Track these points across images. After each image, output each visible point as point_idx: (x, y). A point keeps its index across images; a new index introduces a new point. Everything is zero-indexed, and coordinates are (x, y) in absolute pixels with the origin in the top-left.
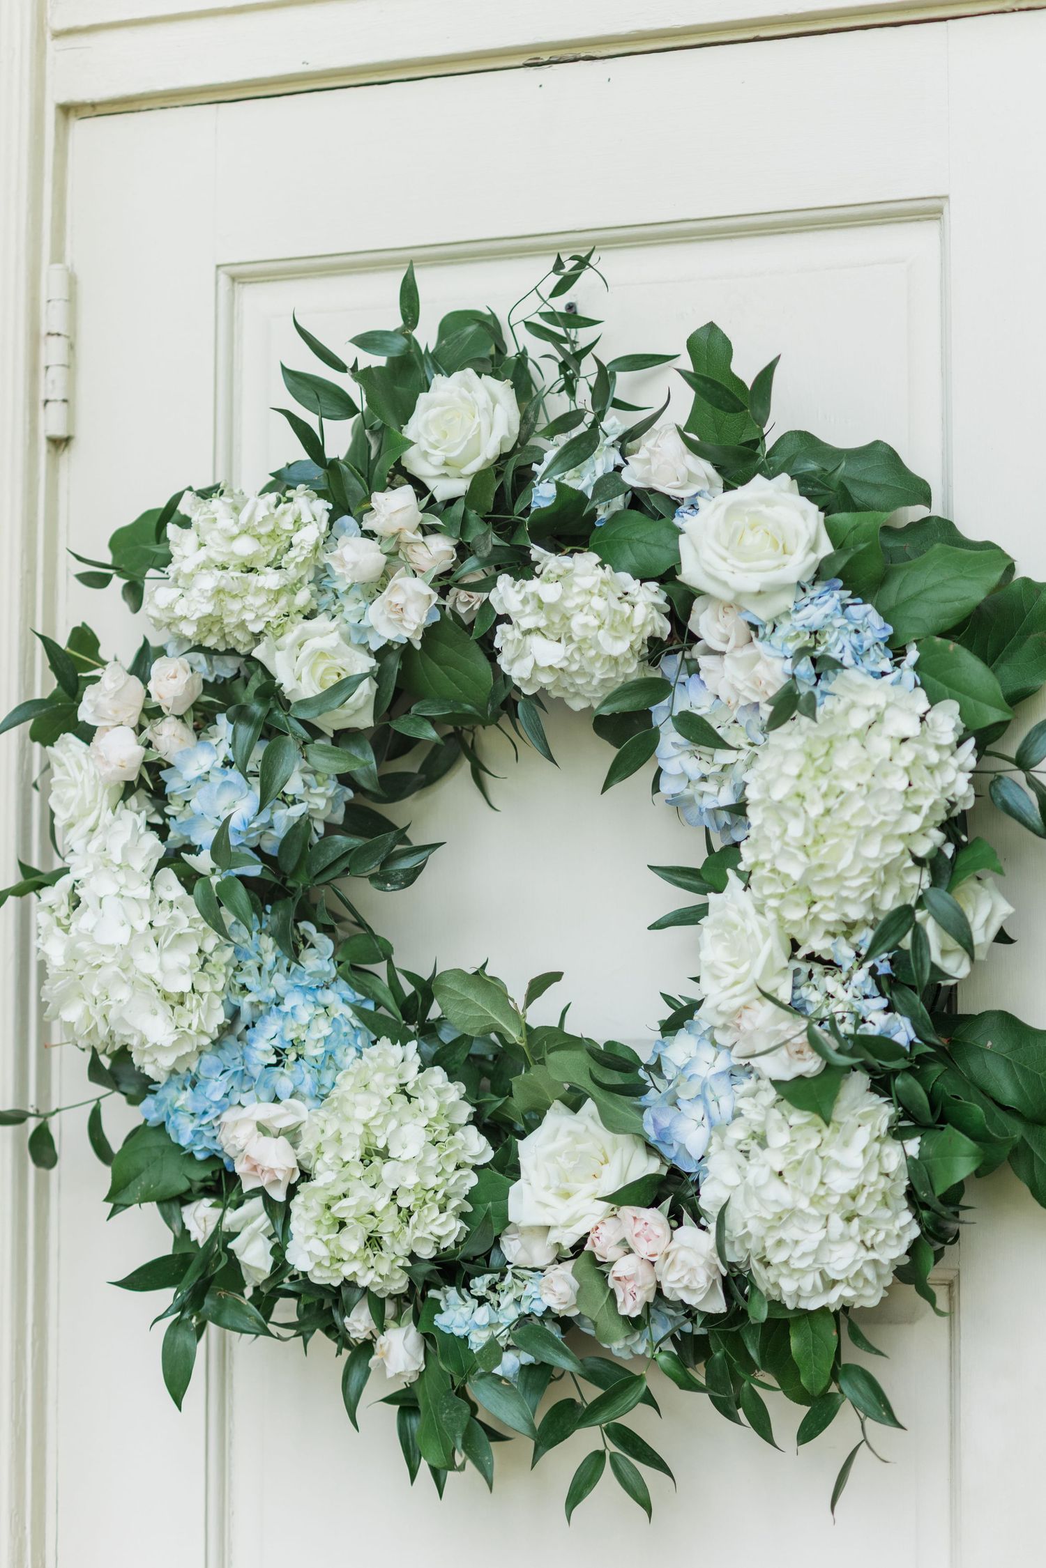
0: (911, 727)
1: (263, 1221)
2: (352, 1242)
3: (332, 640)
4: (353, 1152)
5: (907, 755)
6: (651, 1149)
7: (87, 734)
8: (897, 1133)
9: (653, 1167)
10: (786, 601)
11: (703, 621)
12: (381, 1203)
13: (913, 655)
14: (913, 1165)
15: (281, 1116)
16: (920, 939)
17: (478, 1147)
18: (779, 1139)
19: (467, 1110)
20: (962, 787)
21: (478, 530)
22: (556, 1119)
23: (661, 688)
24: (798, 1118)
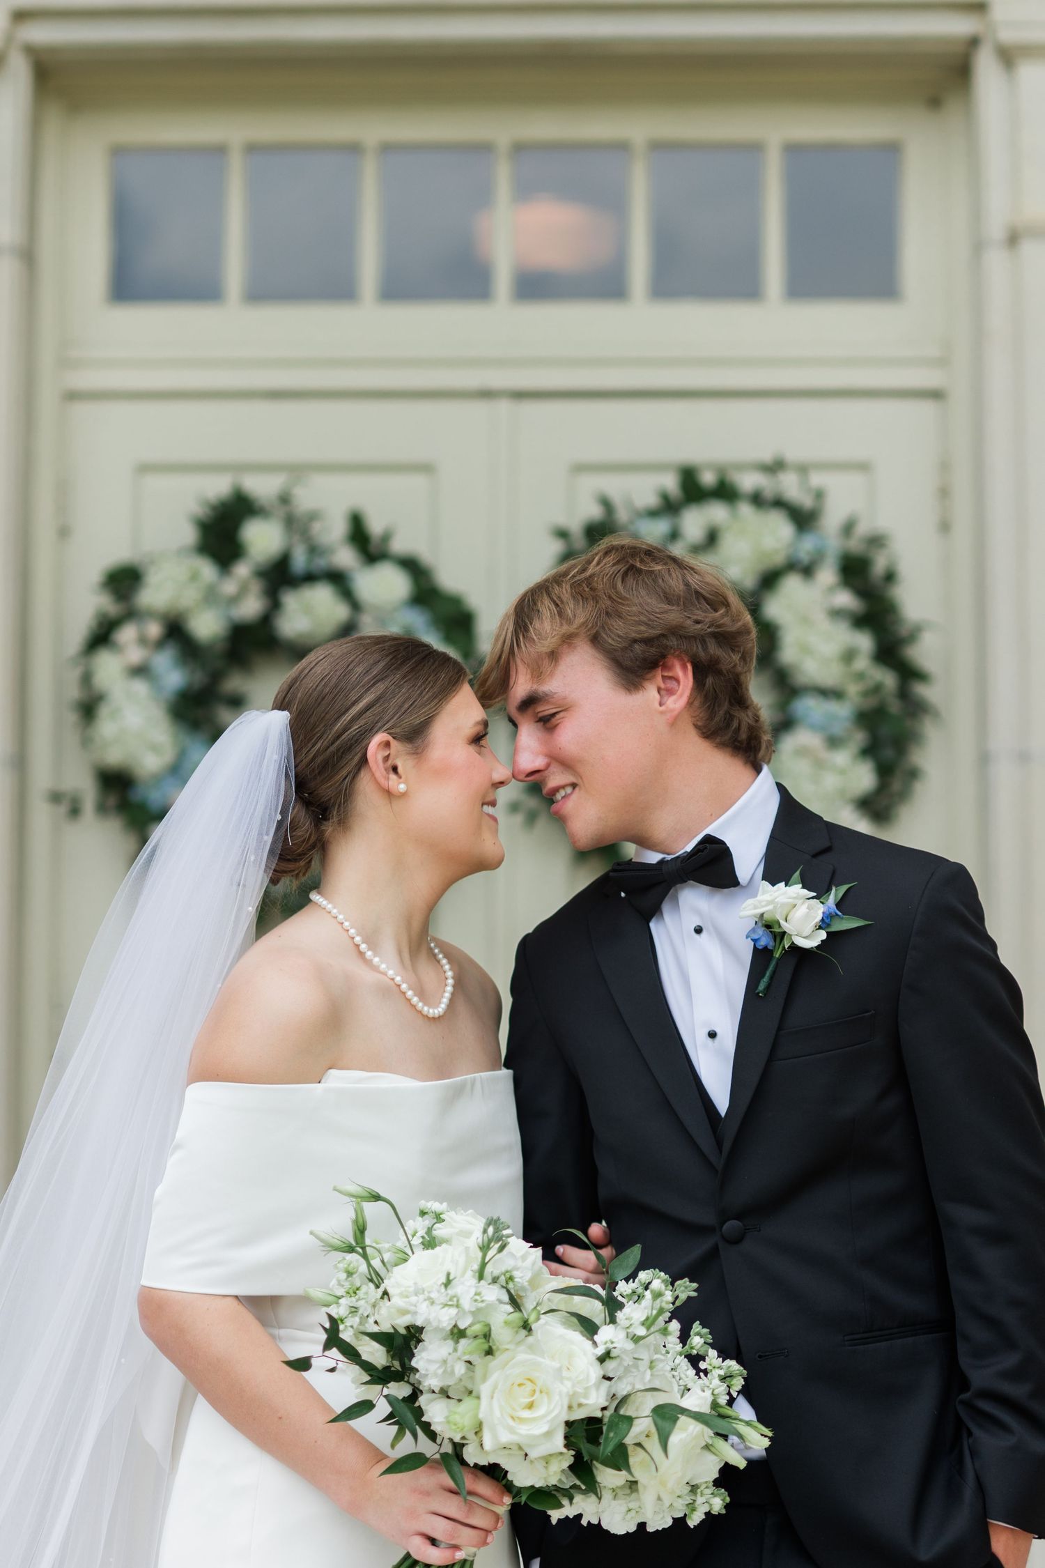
3: (214, 618)
7: (116, 650)
21: (273, 579)
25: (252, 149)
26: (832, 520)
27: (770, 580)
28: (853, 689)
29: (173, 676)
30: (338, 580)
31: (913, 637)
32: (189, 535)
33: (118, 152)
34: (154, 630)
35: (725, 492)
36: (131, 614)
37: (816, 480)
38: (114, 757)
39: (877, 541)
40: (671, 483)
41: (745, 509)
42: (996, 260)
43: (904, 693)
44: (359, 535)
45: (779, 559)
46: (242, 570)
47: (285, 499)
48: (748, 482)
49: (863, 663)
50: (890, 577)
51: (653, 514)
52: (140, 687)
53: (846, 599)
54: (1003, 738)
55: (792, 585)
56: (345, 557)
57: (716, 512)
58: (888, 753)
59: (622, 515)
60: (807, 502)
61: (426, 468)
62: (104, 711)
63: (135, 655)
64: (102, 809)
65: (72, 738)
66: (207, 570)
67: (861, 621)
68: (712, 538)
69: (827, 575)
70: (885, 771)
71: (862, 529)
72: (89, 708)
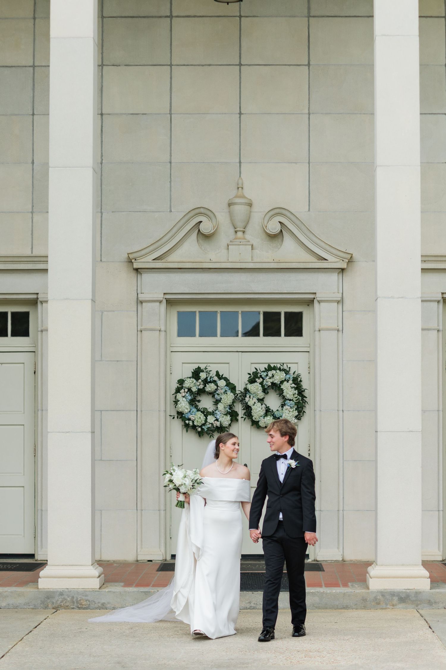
0: (231, 395)
1: (192, 422)
2: (199, 423)
3: (195, 388)
4: (198, 418)
5: (231, 396)
6: (216, 418)
7: (180, 393)
8: (230, 417)
9: (216, 419)
10: (224, 387)
11: (219, 388)
12: (200, 421)
13: (230, 390)
14: (231, 419)
15: (194, 416)
16: (232, 407)
17: (205, 418)
18: (224, 417)
19: (204, 415)
20: (234, 398)
21: (205, 382)
22: (209, 416)
23: (215, 392)
24: (225, 416)
25: (199, 312)
26: (292, 372)
27: (282, 382)
28: (295, 399)
29: (190, 398)
30: (215, 382)
31: (304, 391)
32: (190, 375)
33: (178, 312)
34: (186, 390)
35: (275, 368)
36: (182, 388)
37: (289, 365)
38: (180, 410)
39: (299, 376)
40: (266, 366)
41: (278, 371)
42: (317, 333)
43: (302, 400)
44: (218, 374)
45: (283, 379)
46: (200, 381)
47: (206, 368)
48: (279, 366)
49: (296, 396)
50: (301, 381)
51: (264, 371)
52: (184, 399)
53: (293, 385)
54: (317, 408)
55: (285, 383)
56: (216, 378)
57: (274, 372)
58: (300, 409)
59: (259, 371)
60: (288, 369)
61: (228, 363)
62: (179, 402)
63: (184, 394)
64: (178, 418)
65: (173, 406)
66: (195, 381)
67: (296, 389)
68: (273, 376)
69: (291, 382)
70: (299, 412)
71: (296, 373)
72: (176, 402)
